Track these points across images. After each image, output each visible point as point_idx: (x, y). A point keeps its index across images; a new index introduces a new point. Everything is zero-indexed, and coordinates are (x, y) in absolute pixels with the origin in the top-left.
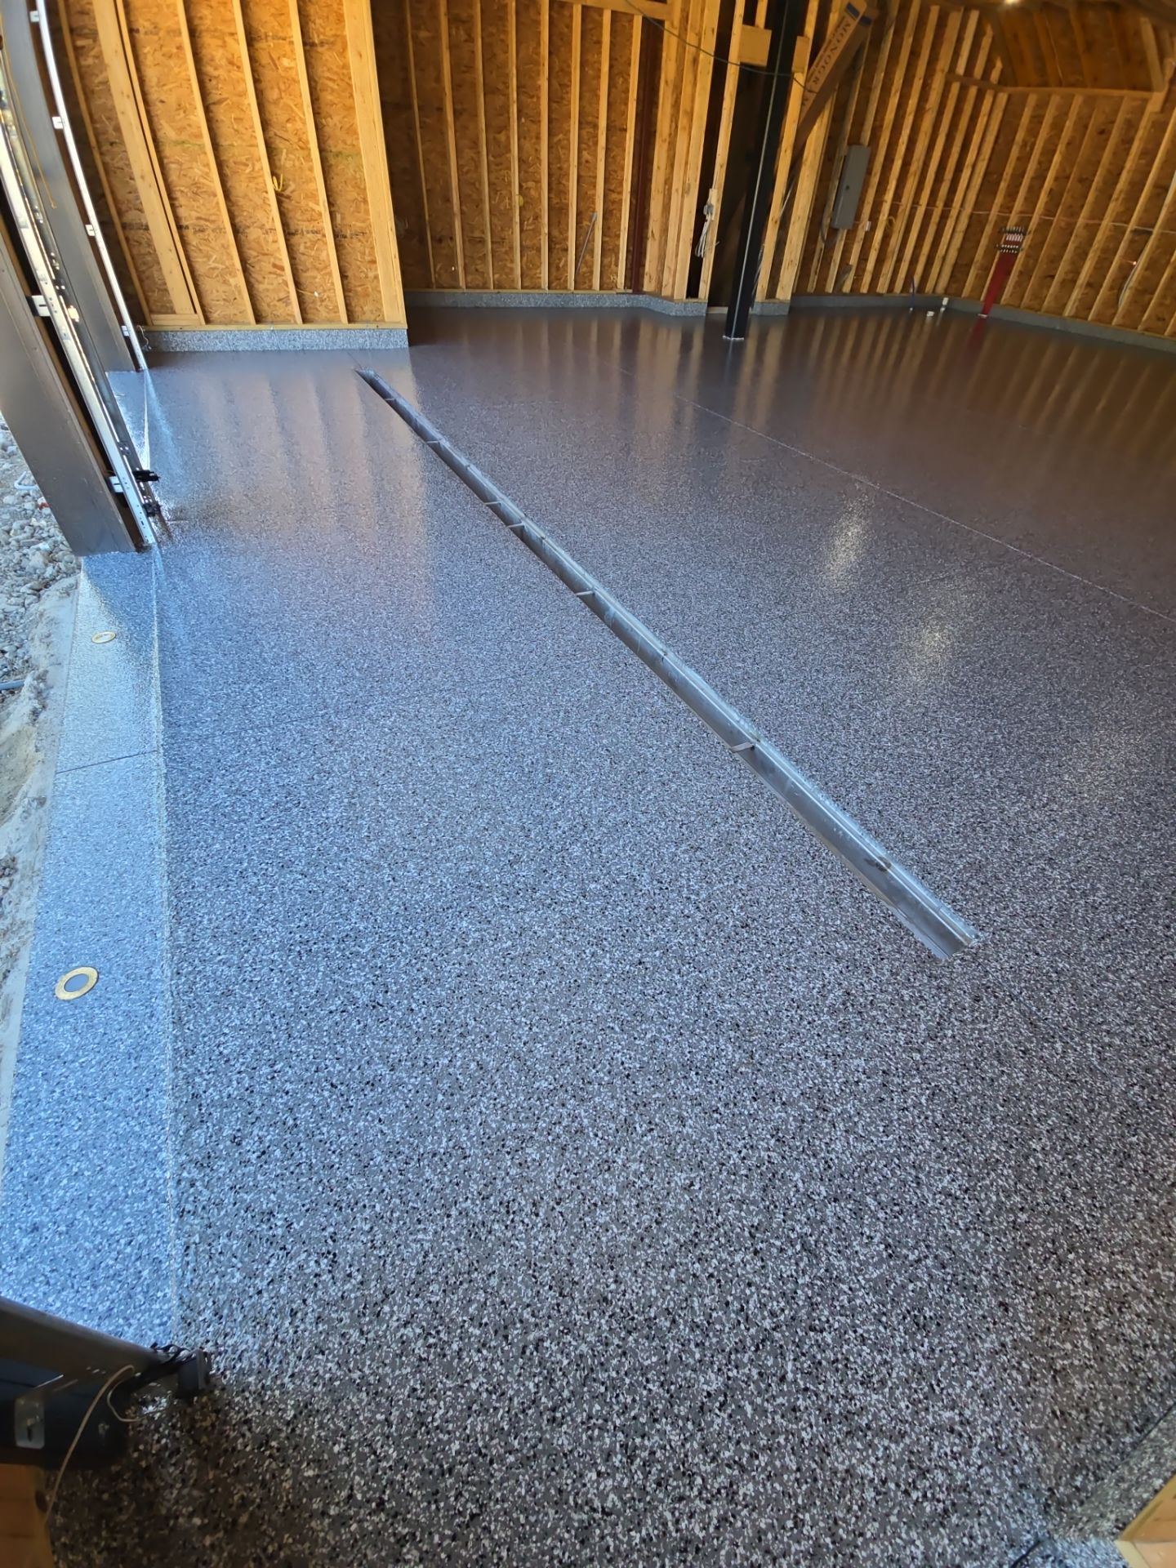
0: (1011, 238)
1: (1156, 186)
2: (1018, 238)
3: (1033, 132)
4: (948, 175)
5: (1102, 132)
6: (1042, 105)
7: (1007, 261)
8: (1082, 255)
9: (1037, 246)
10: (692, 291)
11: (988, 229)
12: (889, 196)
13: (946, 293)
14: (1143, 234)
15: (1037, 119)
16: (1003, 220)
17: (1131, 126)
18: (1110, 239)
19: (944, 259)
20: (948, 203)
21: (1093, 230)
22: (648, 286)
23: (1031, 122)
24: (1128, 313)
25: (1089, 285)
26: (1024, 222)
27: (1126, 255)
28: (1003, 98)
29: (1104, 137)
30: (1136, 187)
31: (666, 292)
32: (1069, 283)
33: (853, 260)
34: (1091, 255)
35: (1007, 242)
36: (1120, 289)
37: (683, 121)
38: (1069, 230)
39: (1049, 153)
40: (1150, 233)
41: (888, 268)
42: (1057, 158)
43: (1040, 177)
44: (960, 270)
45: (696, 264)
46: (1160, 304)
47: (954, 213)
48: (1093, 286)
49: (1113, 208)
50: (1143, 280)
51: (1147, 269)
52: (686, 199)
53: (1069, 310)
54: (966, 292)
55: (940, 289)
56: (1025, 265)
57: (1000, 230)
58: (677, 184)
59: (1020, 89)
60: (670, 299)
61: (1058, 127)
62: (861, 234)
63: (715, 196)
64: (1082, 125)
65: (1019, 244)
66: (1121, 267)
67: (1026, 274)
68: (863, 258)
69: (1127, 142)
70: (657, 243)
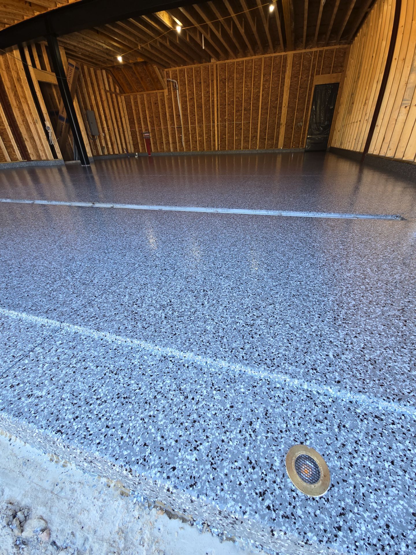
0: (146, 135)
1: (176, 115)
2: (148, 134)
3: (137, 106)
4: (119, 120)
5: (156, 103)
6: (135, 98)
7: (148, 141)
8: (167, 136)
9: (154, 136)
10: (55, 156)
11: (138, 133)
12: (105, 125)
13: (135, 152)
14: (179, 128)
15: (136, 102)
16: (141, 131)
17: (163, 101)
18: (172, 130)
19: (129, 142)
20: (123, 127)
21: (167, 129)
23: (134, 103)
24: (186, 148)
25: (173, 143)
26: (147, 130)
27: (178, 134)
28: (123, 97)
29: (157, 105)
30: (172, 116)
31: (44, 158)
32: (168, 143)
33: (104, 145)
34: (170, 135)
35: (145, 136)
36: (182, 142)
37: (22, 100)
38: (160, 131)
39: (144, 111)
40: (181, 127)
41: (115, 146)
42: (147, 112)
43: (145, 118)
44: (136, 145)
45: (52, 147)
46: (193, 144)
47: (125, 130)
48: (174, 143)
49: (169, 123)
50: (185, 139)
51: (185, 136)
52: (37, 125)
53: (172, 150)
54: (141, 151)
55: (133, 151)
56: (153, 141)
57: (141, 134)
59: (127, 94)
60: (48, 160)
61: (143, 103)
62: (102, 137)
63: (48, 124)
64: (150, 103)
65: (149, 136)
66: (179, 137)
67: (155, 143)
68: (107, 144)
69: (163, 105)
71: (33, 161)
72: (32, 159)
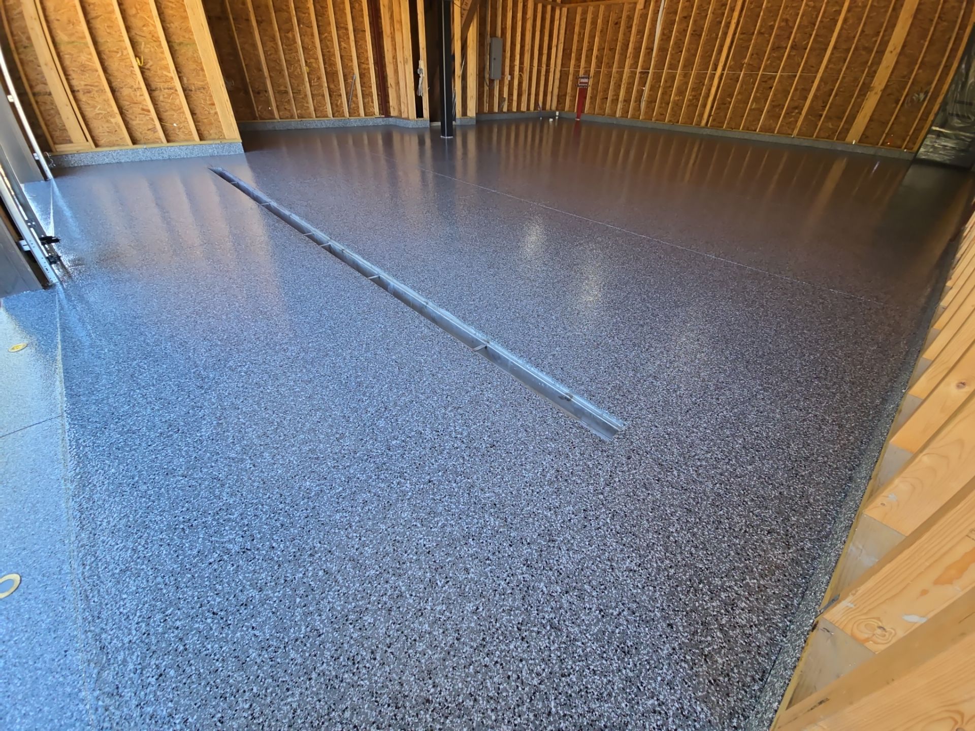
0: (582, 80)
1: (647, 48)
2: (585, 80)
3: (583, 27)
4: (545, 51)
5: (616, 24)
6: (585, 13)
7: (583, 92)
8: (618, 86)
9: (596, 84)
10: (420, 114)
11: (571, 77)
12: (517, 62)
13: (557, 109)
14: (645, 73)
15: (584, 20)
16: (577, 72)
17: (630, 18)
18: (629, 77)
19: (552, 92)
20: (548, 65)
21: (621, 74)
22: (393, 113)
23: (581, 22)
24: (646, 113)
25: (625, 101)
26: (587, 72)
27: (639, 84)
28: (565, 10)
29: (618, 26)
30: (637, 50)
31: (404, 115)
32: (615, 100)
33: (506, 95)
34: (622, 86)
35: (581, 83)
36: (640, 102)
37: (397, 26)
38: (609, 75)
39: (592, 37)
40: (648, 73)
41: (524, 98)
42: (597, 39)
43: (590, 50)
44: (561, 98)
45: (419, 100)
46: (660, 107)
47: (552, 70)
48: (627, 101)
49: (628, 62)
50: (650, 96)
51: (650, 91)
52: (406, 66)
53: (618, 114)
54: (567, 108)
55: (554, 107)
56: (592, 93)
57: (576, 77)
58: (400, 58)
59: (573, 5)
60: (408, 119)
61: (594, 23)
62: (506, 82)
63: (423, 64)
64: (606, 21)
65: (587, 83)
66: (638, 91)
67: (593, 98)
68: (510, 94)
69: (630, 27)
70: (394, 90)
71: (392, 117)
72: (392, 115)
